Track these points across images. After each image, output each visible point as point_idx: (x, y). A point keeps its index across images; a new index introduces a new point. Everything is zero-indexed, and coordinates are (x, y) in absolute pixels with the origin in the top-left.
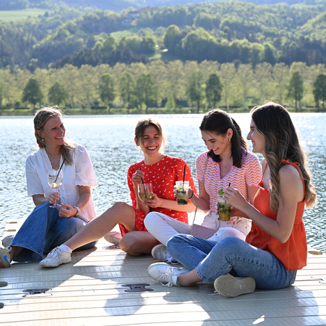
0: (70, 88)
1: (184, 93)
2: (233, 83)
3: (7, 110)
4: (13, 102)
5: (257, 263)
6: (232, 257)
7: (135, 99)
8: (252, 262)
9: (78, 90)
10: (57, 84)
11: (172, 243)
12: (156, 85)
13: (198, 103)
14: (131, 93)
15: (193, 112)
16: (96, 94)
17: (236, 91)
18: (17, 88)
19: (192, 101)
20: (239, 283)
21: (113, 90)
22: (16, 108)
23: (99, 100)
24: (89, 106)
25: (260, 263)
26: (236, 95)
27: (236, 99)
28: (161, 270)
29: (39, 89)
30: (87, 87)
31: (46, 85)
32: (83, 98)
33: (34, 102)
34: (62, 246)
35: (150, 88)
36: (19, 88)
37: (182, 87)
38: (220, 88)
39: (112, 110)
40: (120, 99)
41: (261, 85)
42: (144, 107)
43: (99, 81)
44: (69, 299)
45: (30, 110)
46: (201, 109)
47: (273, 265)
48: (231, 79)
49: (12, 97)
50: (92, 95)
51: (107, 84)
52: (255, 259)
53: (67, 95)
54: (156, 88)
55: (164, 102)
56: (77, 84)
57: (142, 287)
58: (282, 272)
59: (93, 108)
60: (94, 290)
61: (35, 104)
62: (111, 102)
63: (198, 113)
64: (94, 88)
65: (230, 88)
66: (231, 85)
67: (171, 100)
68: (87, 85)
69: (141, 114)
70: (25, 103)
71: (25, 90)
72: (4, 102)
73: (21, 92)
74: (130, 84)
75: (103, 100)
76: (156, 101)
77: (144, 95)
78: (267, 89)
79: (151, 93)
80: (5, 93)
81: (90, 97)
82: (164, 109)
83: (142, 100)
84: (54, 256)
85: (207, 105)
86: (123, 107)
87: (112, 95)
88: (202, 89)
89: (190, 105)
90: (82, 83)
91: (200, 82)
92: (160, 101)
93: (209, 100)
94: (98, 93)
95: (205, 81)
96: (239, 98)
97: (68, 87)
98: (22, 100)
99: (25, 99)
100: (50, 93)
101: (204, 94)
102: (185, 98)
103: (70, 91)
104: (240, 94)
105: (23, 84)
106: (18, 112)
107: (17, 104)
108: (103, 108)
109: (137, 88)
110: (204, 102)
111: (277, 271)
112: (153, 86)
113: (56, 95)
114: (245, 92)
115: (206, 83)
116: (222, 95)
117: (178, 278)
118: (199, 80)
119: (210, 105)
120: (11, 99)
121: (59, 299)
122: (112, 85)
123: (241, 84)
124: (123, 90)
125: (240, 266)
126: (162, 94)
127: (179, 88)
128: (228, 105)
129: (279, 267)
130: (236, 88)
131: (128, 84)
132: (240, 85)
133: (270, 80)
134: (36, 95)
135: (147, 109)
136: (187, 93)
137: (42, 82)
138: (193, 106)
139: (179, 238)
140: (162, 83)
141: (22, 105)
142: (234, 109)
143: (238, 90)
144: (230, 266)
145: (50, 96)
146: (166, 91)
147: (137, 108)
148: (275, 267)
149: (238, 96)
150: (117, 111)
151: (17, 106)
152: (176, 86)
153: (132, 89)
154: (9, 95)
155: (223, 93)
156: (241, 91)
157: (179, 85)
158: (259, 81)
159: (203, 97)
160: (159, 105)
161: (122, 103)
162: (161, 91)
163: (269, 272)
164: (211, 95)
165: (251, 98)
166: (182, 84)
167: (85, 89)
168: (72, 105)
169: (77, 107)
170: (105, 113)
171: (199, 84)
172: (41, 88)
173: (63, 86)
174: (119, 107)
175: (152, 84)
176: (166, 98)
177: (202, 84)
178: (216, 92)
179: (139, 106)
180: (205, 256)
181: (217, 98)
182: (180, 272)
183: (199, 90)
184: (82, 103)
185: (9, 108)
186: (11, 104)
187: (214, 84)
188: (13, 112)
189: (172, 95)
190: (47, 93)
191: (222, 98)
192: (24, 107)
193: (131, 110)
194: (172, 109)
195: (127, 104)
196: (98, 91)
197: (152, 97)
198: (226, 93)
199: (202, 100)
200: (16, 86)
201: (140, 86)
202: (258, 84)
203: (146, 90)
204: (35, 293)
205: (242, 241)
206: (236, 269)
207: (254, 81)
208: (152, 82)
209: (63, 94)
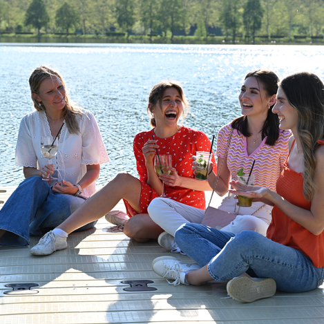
0: (81, 10)
1: (218, 19)
2: (276, 8)
3: (7, 35)
4: (14, 26)
5: (278, 262)
6: (249, 255)
7: (158, 25)
8: (273, 261)
9: (90, 13)
10: (66, 4)
11: (181, 234)
12: (184, 8)
13: (234, 31)
14: (154, 17)
15: (227, 42)
16: (112, 17)
17: (279, 17)
18: (18, 9)
19: (226, 29)
20: (256, 286)
21: (132, 13)
22: (17, 33)
23: (116, 25)
24: (103, 32)
25: (281, 262)
26: (279, 23)
27: (279, 27)
28: (167, 266)
29: (44, 10)
30: (102, 9)
31: (53, 6)
32: (96, 22)
33: (38, 26)
34: (56, 230)
35: (176, 12)
36: (22, 8)
37: (214, 11)
38: (261, 14)
39: (131, 37)
40: (141, 24)
41: (310, 11)
42: (169, 34)
43: (117, 3)
44: (58, 298)
45: (34, 35)
46: (237, 38)
47: (297, 264)
48: (274, 3)
49: (12, 19)
50: (107, 19)
51: (126, 7)
52: (276, 257)
53: (78, 18)
54: (185, 12)
55: (193, 29)
56: (90, 5)
57: (144, 284)
58: (308, 271)
59: (108, 34)
60: (87, 287)
61: (39, 28)
62: (129, 28)
63: (234, 43)
64: (110, 11)
65: (273, 13)
66: (275, 10)
67: (201, 27)
68: (101, 6)
69: (165, 43)
70: (28, 26)
71: (28, 11)
72: (4, 25)
73: (24, 14)
74: (153, 6)
75: (121, 26)
76: (184, 27)
77: (170, 20)
78: (316, 16)
79: (178, 18)
80: (4, 15)
81: (105, 22)
82: (192, 37)
83: (167, 26)
84: (47, 242)
85: (244, 34)
86: (144, 34)
87: (131, 19)
88: (239, 14)
89: (224, 33)
90: (95, 4)
91: (237, 6)
92: (188, 28)
93: (246, 28)
94: (115, 17)
95: (243, 4)
96: (283, 26)
97: (80, 8)
98: (24, 23)
99: (28, 22)
100: (58, 15)
101: (241, 20)
102: (218, 24)
103: (82, 13)
104: (285, 21)
105: (26, 4)
106: (19, 37)
107: (19, 27)
108: (119, 34)
109: (161, 12)
110: (241, 30)
111: (303, 270)
112: (180, 10)
113: (65, 18)
114: (291, 18)
115: (243, 7)
116: (262, 22)
117: (187, 276)
118: (236, 3)
119: (248, 33)
120: (11, 21)
121: (46, 299)
122: (131, 7)
123: (286, 9)
124: (144, 14)
125: (258, 266)
126: (191, 20)
127: (212, 12)
128: (269, 34)
129: (305, 266)
130: (280, 14)
131: (150, 7)
132: (284, 11)
133: (320, 5)
134: (41, 18)
135: (172, 37)
136: (220, 20)
137: (49, 2)
138: (228, 34)
139: (190, 229)
140: (192, 6)
141: (25, 29)
142: (277, 39)
143: (282, 17)
144: (246, 264)
145: (58, 19)
146: (196, 16)
147: (161, 36)
148: (299, 267)
149: (282, 23)
150: (136, 39)
151: (19, 30)
152: (208, 10)
153: (155, 12)
154: (10, 17)
155: (264, 20)
156: (286, 17)
157: (212, 9)
158: (307, 6)
159: (241, 24)
160: (187, 33)
161: (143, 29)
162: (190, 16)
163: (292, 272)
164: (250, 22)
165: (298, 26)
166: (215, 8)
167: (99, 11)
168: (84, 31)
169: (90, 33)
170: (123, 42)
171: (235, 8)
172: (47, 9)
173: (73, 7)
174: (139, 34)
175: (180, 7)
176: (196, 25)
177: (239, 8)
178: (255, 18)
179: (163, 33)
180: (219, 251)
181: (256, 25)
182: (189, 269)
183: (236, 15)
184: (95, 28)
185: (9, 33)
186: (11, 28)
187: (254, 9)
188: (14, 37)
189: (203, 21)
190: (55, 15)
191: (263, 25)
192: (26, 31)
193: (153, 38)
194: (203, 38)
195: (149, 31)
196: (114, 14)
197: (180, 23)
198: (268, 20)
199: (239, 27)
200: (18, 6)
201: (164, 9)
202: (306, 10)
203: (171, 14)
204: (19, 289)
205: (261, 236)
206: (253, 267)
207: (302, 6)
208: (180, 4)
209: (73, 17)
